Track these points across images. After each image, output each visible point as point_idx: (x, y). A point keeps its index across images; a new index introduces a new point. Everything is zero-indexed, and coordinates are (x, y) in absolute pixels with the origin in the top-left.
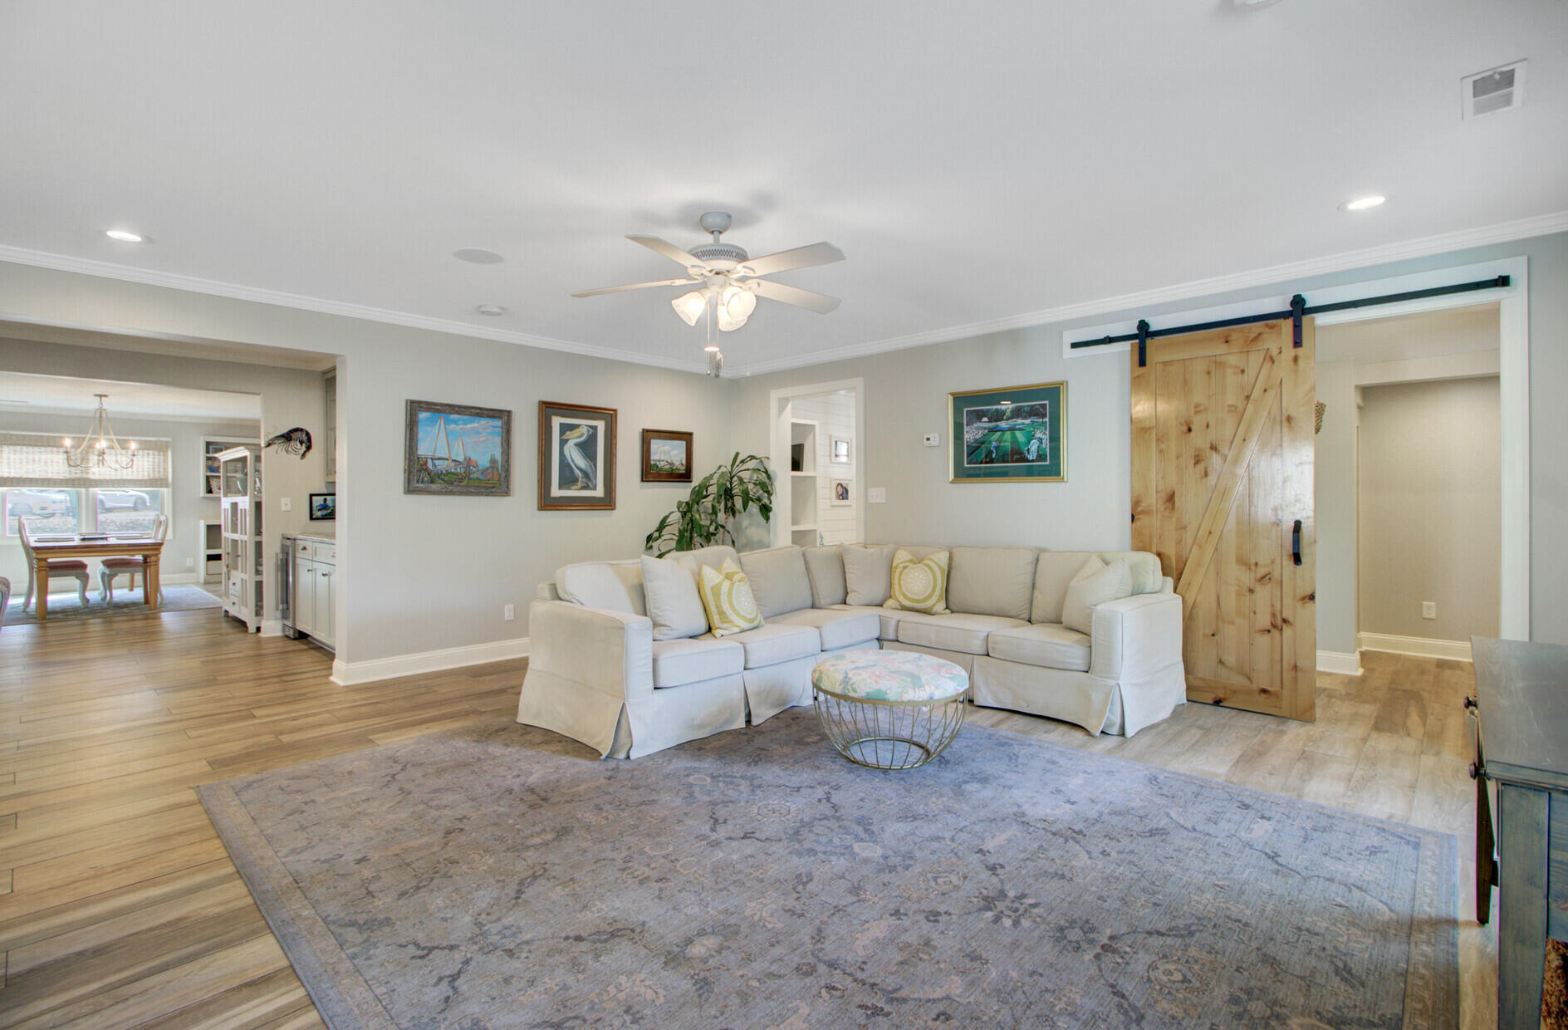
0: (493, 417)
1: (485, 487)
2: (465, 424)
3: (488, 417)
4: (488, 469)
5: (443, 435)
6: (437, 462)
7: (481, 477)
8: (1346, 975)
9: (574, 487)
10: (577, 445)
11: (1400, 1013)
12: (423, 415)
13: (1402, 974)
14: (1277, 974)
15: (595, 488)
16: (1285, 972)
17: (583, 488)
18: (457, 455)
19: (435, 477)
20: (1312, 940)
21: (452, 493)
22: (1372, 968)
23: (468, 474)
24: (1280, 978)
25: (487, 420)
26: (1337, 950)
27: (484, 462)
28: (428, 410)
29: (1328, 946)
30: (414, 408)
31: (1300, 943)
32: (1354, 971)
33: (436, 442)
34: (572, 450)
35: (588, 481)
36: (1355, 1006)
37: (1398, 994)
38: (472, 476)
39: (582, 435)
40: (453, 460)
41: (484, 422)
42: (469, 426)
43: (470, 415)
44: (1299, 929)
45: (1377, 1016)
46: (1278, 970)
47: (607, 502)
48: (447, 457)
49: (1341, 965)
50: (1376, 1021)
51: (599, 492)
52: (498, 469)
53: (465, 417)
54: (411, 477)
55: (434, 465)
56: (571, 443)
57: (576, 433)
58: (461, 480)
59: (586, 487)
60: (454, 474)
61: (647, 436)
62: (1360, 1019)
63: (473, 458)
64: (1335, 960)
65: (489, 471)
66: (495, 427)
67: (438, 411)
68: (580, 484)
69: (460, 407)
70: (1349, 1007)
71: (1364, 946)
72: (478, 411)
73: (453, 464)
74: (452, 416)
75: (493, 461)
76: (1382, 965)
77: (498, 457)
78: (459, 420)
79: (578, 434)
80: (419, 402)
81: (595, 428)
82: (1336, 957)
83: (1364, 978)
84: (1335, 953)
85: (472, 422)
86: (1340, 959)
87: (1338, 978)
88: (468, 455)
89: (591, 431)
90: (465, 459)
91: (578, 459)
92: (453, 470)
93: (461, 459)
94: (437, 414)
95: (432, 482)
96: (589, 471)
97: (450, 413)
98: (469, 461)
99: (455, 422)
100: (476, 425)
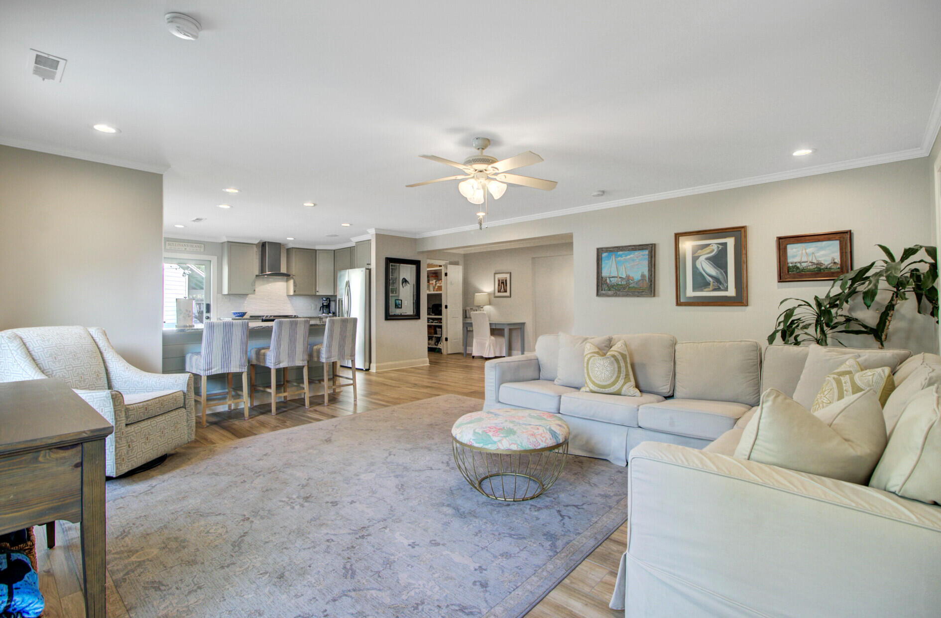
0: (643, 249)
1: (638, 292)
2: (626, 256)
3: (639, 250)
4: (640, 281)
5: (614, 266)
6: (612, 279)
7: (636, 286)
8: (155, 585)
9: (707, 289)
10: (707, 259)
11: (118, 590)
12: (604, 255)
13: (131, 609)
14: (182, 561)
15: (726, 289)
16: (180, 564)
17: (714, 290)
18: (622, 275)
19: (611, 287)
20: (187, 588)
21: (619, 296)
22: (146, 599)
23: (628, 284)
24: (179, 560)
25: (640, 252)
26: (171, 594)
27: (637, 276)
28: (606, 251)
29: (177, 592)
30: (600, 251)
31: (191, 582)
32: (153, 590)
33: (612, 269)
34: (702, 262)
35: (720, 284)
36: (139, 576)
37: (125, 598)
38: (630, 286)
39: (713, 251)
40: (620, 278)
41: (637, 253)
42: (628, 257)
43: (628, 250)
44: (200, 588)
45: (127, 579)
46: (184, 562)
47: (740, 299)
48: (616, 275)
49: (162, 588)
50: (126, 577)
51: (731, 292)
52: (646, 280)
53: (626, 252)
54: (599, 288)
55: (610, 281)
56: (702, 258)
57: (707, 250)
58: (624, 288)
59: (718, 289)
60: (620, 285)
61: (783, 242)
62: (133, 572)
63: (631, 275)
64: (168, 587)
65: (641, 282)
66: (644, 255)
67: (611, 251)
68: (711, 287)
69: (622, 247)
70: (141, 573)
71: (160, 608)
72: (633, 247)
73: (620, 280)
74: (619, 253)
75: (643, 276)
76: (144, 606)
77: (646, 273)
78: (623, 254)
79: (708, 251)
80: (602, 248)
81: (725, 244)
82: (168, 590)
83: (147, 591)
84: (170, 591)
85: (629, 255)
86: (165, 590)
87: (157, 581)
88: (628, 273)
89: (721, 247)
90: (627, 276)
91: (710, 270)
92: (620, 283)
93: (624, 276)
94: (611, 253)
95: (609, 290)
96: (720, 277)
97: (617, 251)
98: (628, 277)
99: (621, 256)
100: (632, 256)
